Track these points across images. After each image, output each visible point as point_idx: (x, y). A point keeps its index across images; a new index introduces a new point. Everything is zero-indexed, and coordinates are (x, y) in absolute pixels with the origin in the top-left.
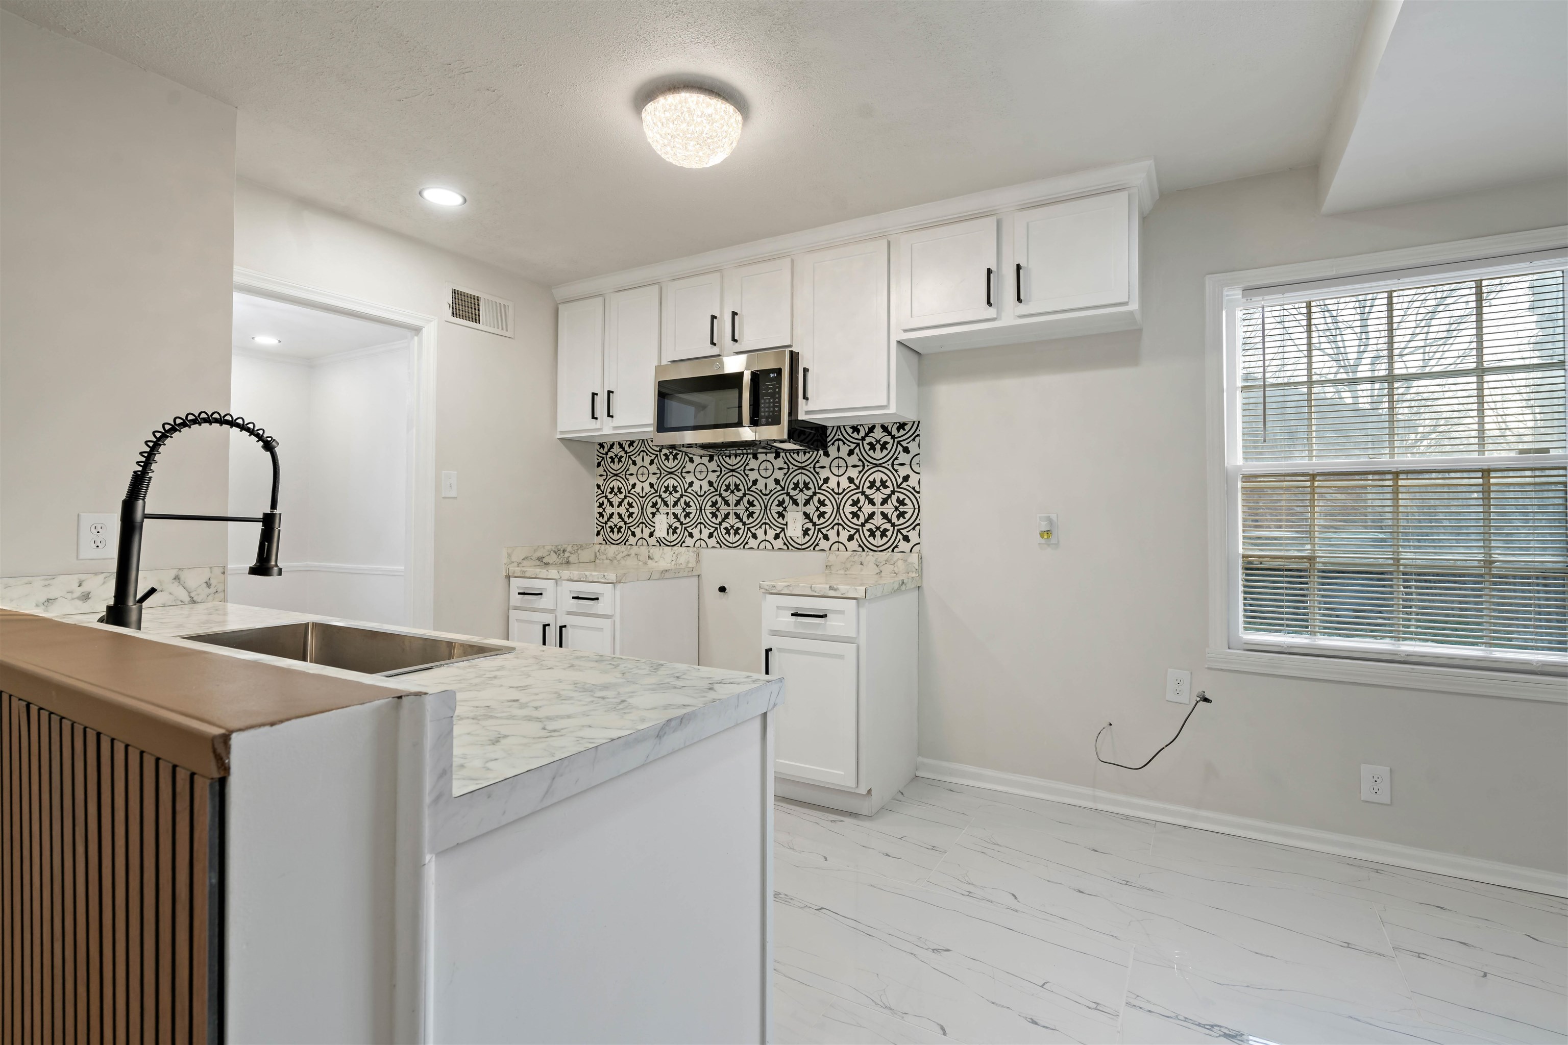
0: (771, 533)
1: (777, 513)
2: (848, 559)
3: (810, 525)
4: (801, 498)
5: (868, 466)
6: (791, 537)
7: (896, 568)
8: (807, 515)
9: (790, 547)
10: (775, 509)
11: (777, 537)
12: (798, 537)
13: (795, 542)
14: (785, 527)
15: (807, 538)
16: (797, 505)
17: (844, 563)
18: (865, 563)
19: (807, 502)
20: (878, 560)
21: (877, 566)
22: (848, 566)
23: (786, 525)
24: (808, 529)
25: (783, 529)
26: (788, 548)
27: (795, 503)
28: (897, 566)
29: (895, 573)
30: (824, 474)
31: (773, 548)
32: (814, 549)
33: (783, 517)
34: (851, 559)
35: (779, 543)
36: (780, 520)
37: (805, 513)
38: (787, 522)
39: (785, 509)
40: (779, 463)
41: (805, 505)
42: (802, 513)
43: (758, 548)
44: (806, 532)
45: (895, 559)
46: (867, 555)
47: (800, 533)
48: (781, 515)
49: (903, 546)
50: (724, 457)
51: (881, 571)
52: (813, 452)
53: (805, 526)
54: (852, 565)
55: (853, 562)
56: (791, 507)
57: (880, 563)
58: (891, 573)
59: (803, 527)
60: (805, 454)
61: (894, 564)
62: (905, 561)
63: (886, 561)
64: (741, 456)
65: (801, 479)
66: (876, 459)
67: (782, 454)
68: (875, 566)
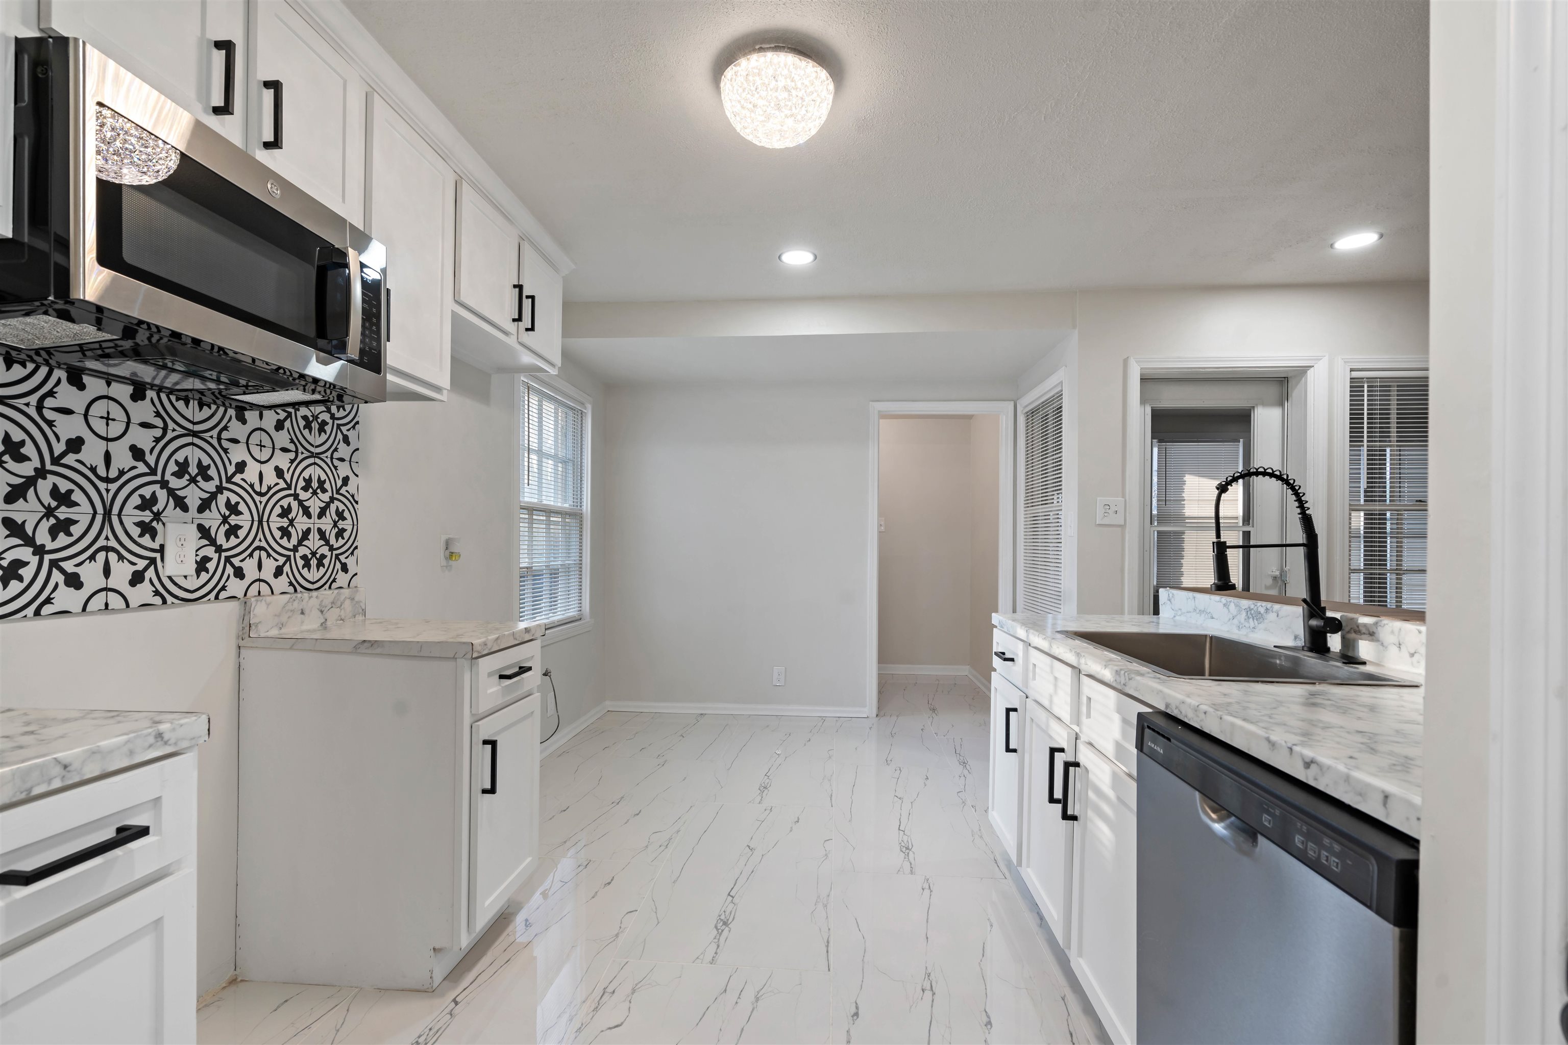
0: (122, 573)
1: (138, 524)
2: (284, 607)
3: (210, 551)
4: (193, 497)
5: (303, 453)
6: (170, 578)
7: (343, 611)
8: (204, 532)
9: (169, 599)
10: (132, 516)
11: (137, 578)
12: (185, 577)
13: (180, 587)
14: (158, 555)
15: (204, 576)
16: (185, 509)
17: (278, 616)
18: (307, 612)
19: (204, 506)
20: (323, 604)
21: (322, 612)
22: (284, 619)
23: (161, 550)
24: (206, 559)
25: (153, 561)
26: (164, 602)
27: (181, 504)
28: (344, 608)
30: (238, 454)
31: (128, 605)
32: (217, 597)
33: (154, 535)
34: (290, 607)
35: (143, 593)
36: (146, 540)
37: (201, 528)
38: (162, 546)
39: (157, 516)
40: (143, 411)
41: (201, 510)
42: (195, 526)
43: (84, 609)
44: (201, 565)
45: (342, 598)
46: (310, 597)
47: (191, 568)
48: (147, 529)
49: (342, 578)
51: (326, 620)
52: (218, 407)
53: (202, 553)
54: (289, 617)
55: (291, 611)
56: (172, 513)
57: (326, 607)
58: (337, 620)
59: (197, 555)
60: (201, 405)
61: (341, 606)
62: (353, 599)
63: (333, 603)
64: (30, 366)
65: (193, 455)
66: (312, 445)
67: (151, 394)
68: (320, 613)
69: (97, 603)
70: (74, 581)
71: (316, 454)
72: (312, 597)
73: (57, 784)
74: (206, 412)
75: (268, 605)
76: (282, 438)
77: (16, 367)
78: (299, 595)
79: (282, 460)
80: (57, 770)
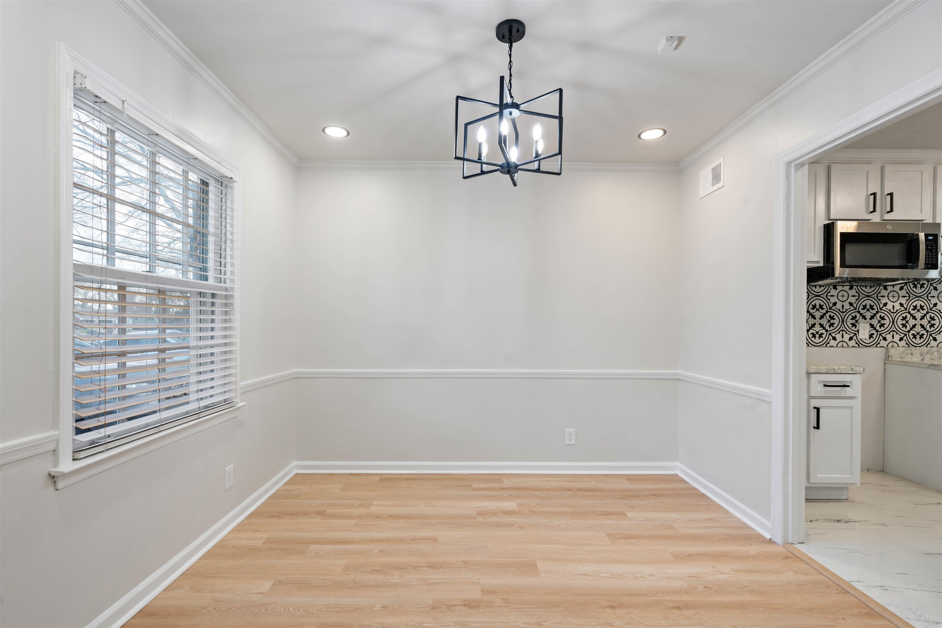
0: (847, 337)
1: (851, 324)
2: (903, 351)
3: (874, 332)
4: (868, 315)
5: (912, 297)
6: (861, 339)
7: (933, 356)
8: (872, 326)
9: (860, 345)
10: (849, 322)
11: (851, 339)
12: (866, 339)
13: (864, 342)
14: (857, 333)
15: (872, 339)
16: (865, 319)
17: (901, 354)
18: (914, 354)
19: (872, 318)
20: (922, 352)
21: (922, 355)
22: (903, 355)
23: (858, 331)
24: (873, 334)
25: (855, 334)
26: (859, 346)
27: (864, 317)
28: (934, 355)
29: (932, 359)
30: (884, 300)
31: (848, 346)
32: (876, 346)
33: (856, 326)
34: (906, 351)
35: (852, 343)
36: (853, 328)
37: (871, 325)
38: (858, 330)
39: (857, 321)
40: (853, 292)
41: (871, 319)
42: (869, 324)
43: (837, 346)
44: (871, 336)
45: (933, 351)
46: (915, 349)
47: (868, 337)
48: (854, 325)
49: (933, 343)
50: (811, 287)
51: (924, 358)
52: (877, 287)
53: (871, 332)
54: (906, 355)
55: (907, 353)
56: (861, 320)
57: (924, 353)
58: (930, 359)
59: (869, 333)
60: (871, 287)
61: (932, 354)
62: (939, 352)
63: (927, 352)
64: (825, 287)
65: (868, 303)
66: (917, 293)
67: (854, 287)
68: (921, 356)
69: (840, 344)
70: (834, 339)
71: (919, 296)
72: (916, 349)
73: (833, 372)
74: (873, 289)
75: (896, 350)
76: (903, 293)
77: (822, 287)
78: (910, 348)
79: (903, 301)
80: (832, 370)
